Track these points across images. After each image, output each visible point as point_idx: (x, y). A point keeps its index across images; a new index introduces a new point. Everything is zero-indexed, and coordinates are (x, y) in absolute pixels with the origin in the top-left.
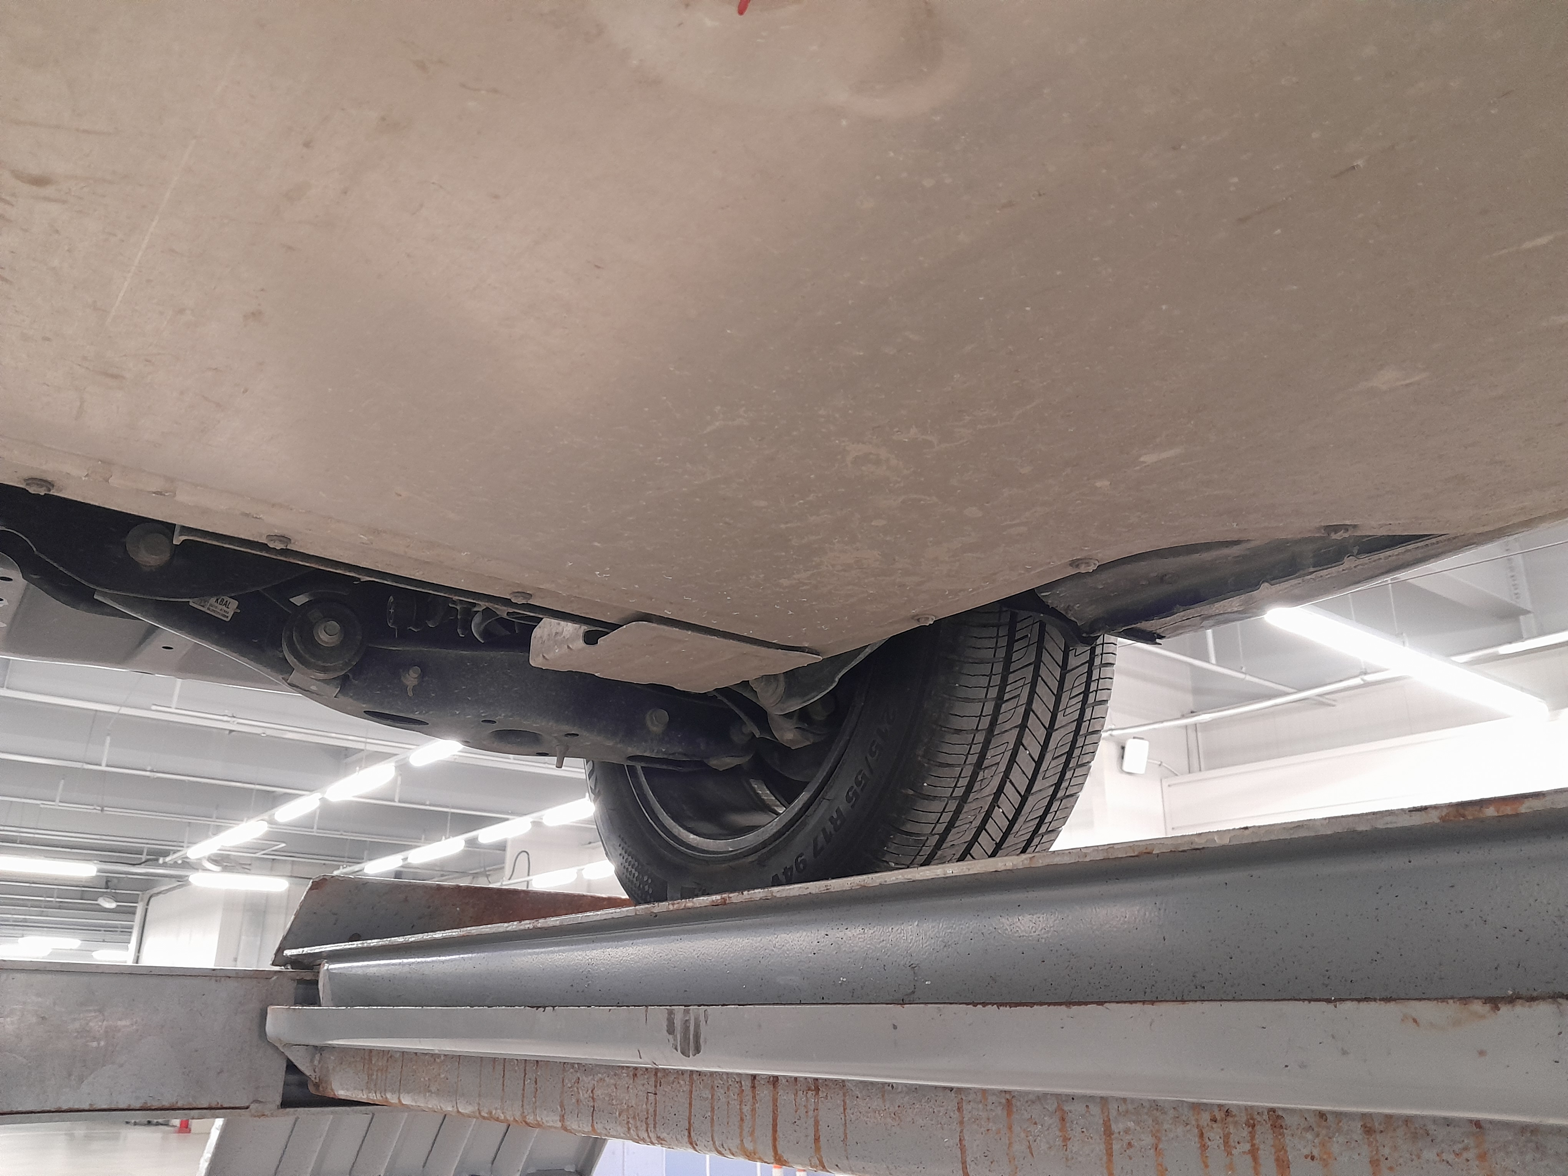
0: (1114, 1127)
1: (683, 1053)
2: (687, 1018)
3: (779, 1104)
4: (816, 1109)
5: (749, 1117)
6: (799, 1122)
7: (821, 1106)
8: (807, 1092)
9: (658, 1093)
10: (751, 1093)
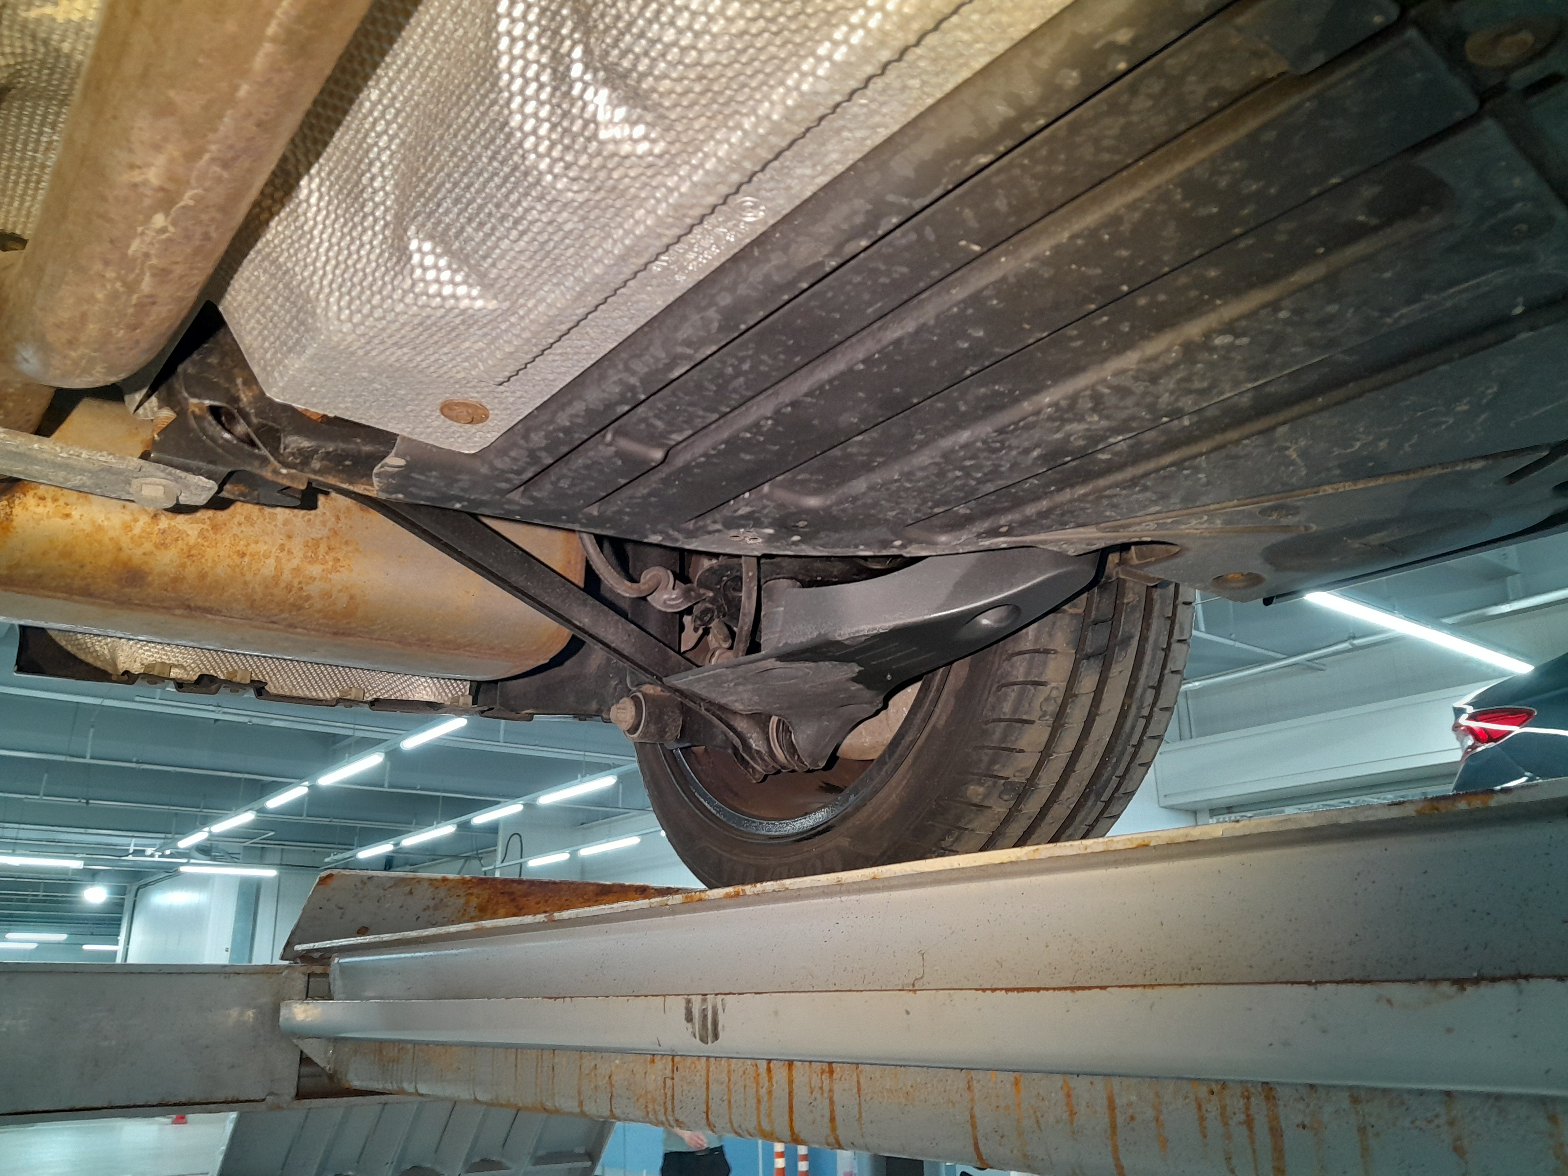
0: (1117, 1101)
1: (702, 1040)
2: (704, 1006)
3: (794, 1086)
4: (831, 1090)
5: (766, 1099)
6: (814, 1103)
7: (836, 1087)
8: (822, 1073)
9: (676, 1078)
10: (767, 1076)
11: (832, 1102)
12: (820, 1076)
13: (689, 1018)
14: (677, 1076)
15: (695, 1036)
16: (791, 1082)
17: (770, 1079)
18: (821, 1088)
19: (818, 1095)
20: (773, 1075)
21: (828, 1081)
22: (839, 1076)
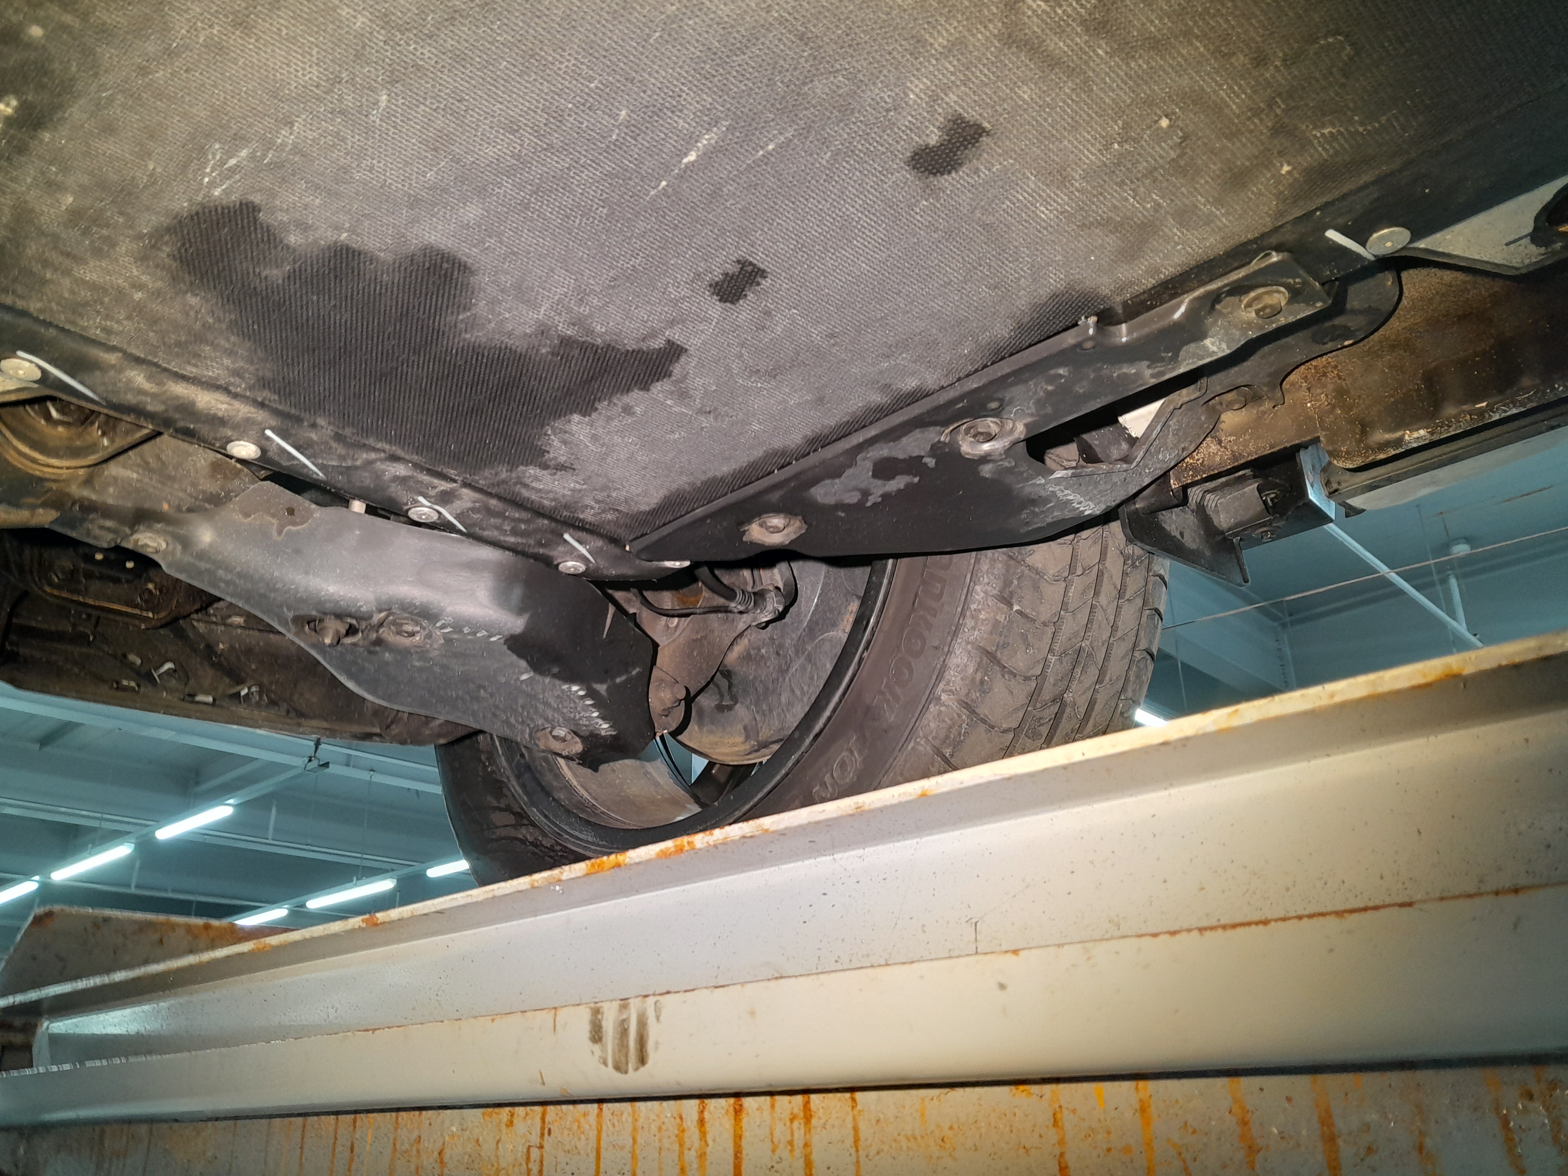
0: (1340, 1124)
1: (617, 1068)
2: (624, 1016)
3: (744, 1143)
4: (806, 1145)
5: (695, 1166)
6: (776, 1167)
7: (815, 1139)
8: (792, 1120)
9: (547, 1146)
10: (697, 1132)
11: (808, 1164)
12: (788, 1124)
13: (597, 1035)
14: (548, 1142)
15: (605, 1063)
16: (738, 1138)
17: (703, 1134)
18: (791, 1143)
19: (785, 1154)
20: (708, 1126)
21: (803, 1131)
22: (823, 1121)
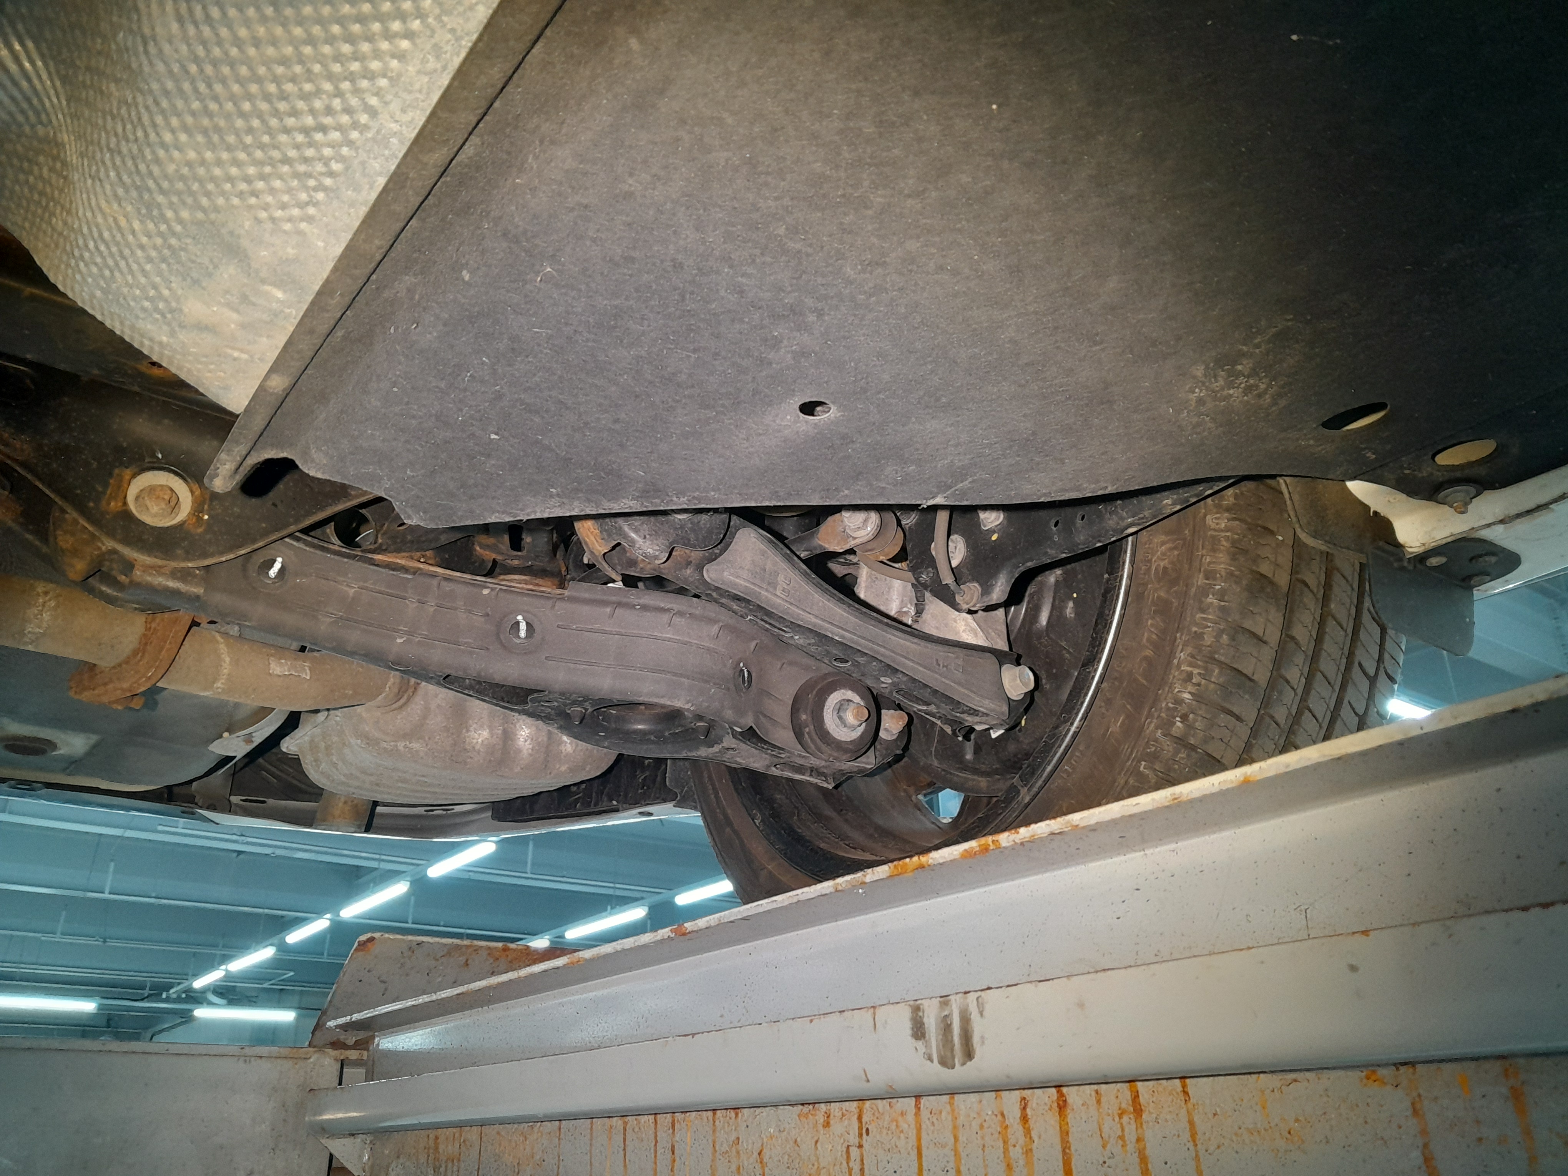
1: (943, 1062)
2: (946, 1013)
3: (1071, 1139)
4: (1138, 1140)
5: (1021, 1162)
6: (1109, 1162)
7: (1148, 1134)
8: (1120, 1116)
9: (865, 1145)
10: (1021, 1128)
11: (1143, 1159)
12: (1117, 1119)
13: (919, 1031)
14: (867, 1141)
15: (930, 1059)
16: (1064, 1134)
17: (1028, 1132)
18: (1122, 1137)
19: (1117, 1149)
20: (1031, 1123)
21: (1134, 1127)
22: (1154, 1116)
